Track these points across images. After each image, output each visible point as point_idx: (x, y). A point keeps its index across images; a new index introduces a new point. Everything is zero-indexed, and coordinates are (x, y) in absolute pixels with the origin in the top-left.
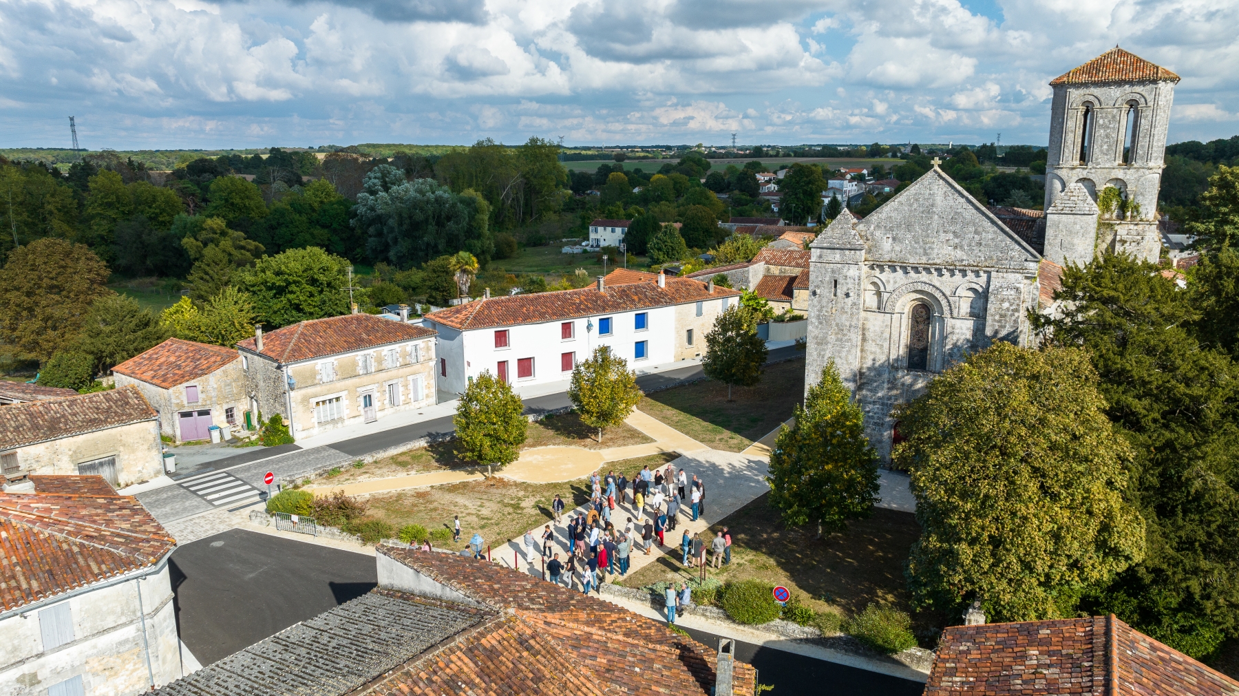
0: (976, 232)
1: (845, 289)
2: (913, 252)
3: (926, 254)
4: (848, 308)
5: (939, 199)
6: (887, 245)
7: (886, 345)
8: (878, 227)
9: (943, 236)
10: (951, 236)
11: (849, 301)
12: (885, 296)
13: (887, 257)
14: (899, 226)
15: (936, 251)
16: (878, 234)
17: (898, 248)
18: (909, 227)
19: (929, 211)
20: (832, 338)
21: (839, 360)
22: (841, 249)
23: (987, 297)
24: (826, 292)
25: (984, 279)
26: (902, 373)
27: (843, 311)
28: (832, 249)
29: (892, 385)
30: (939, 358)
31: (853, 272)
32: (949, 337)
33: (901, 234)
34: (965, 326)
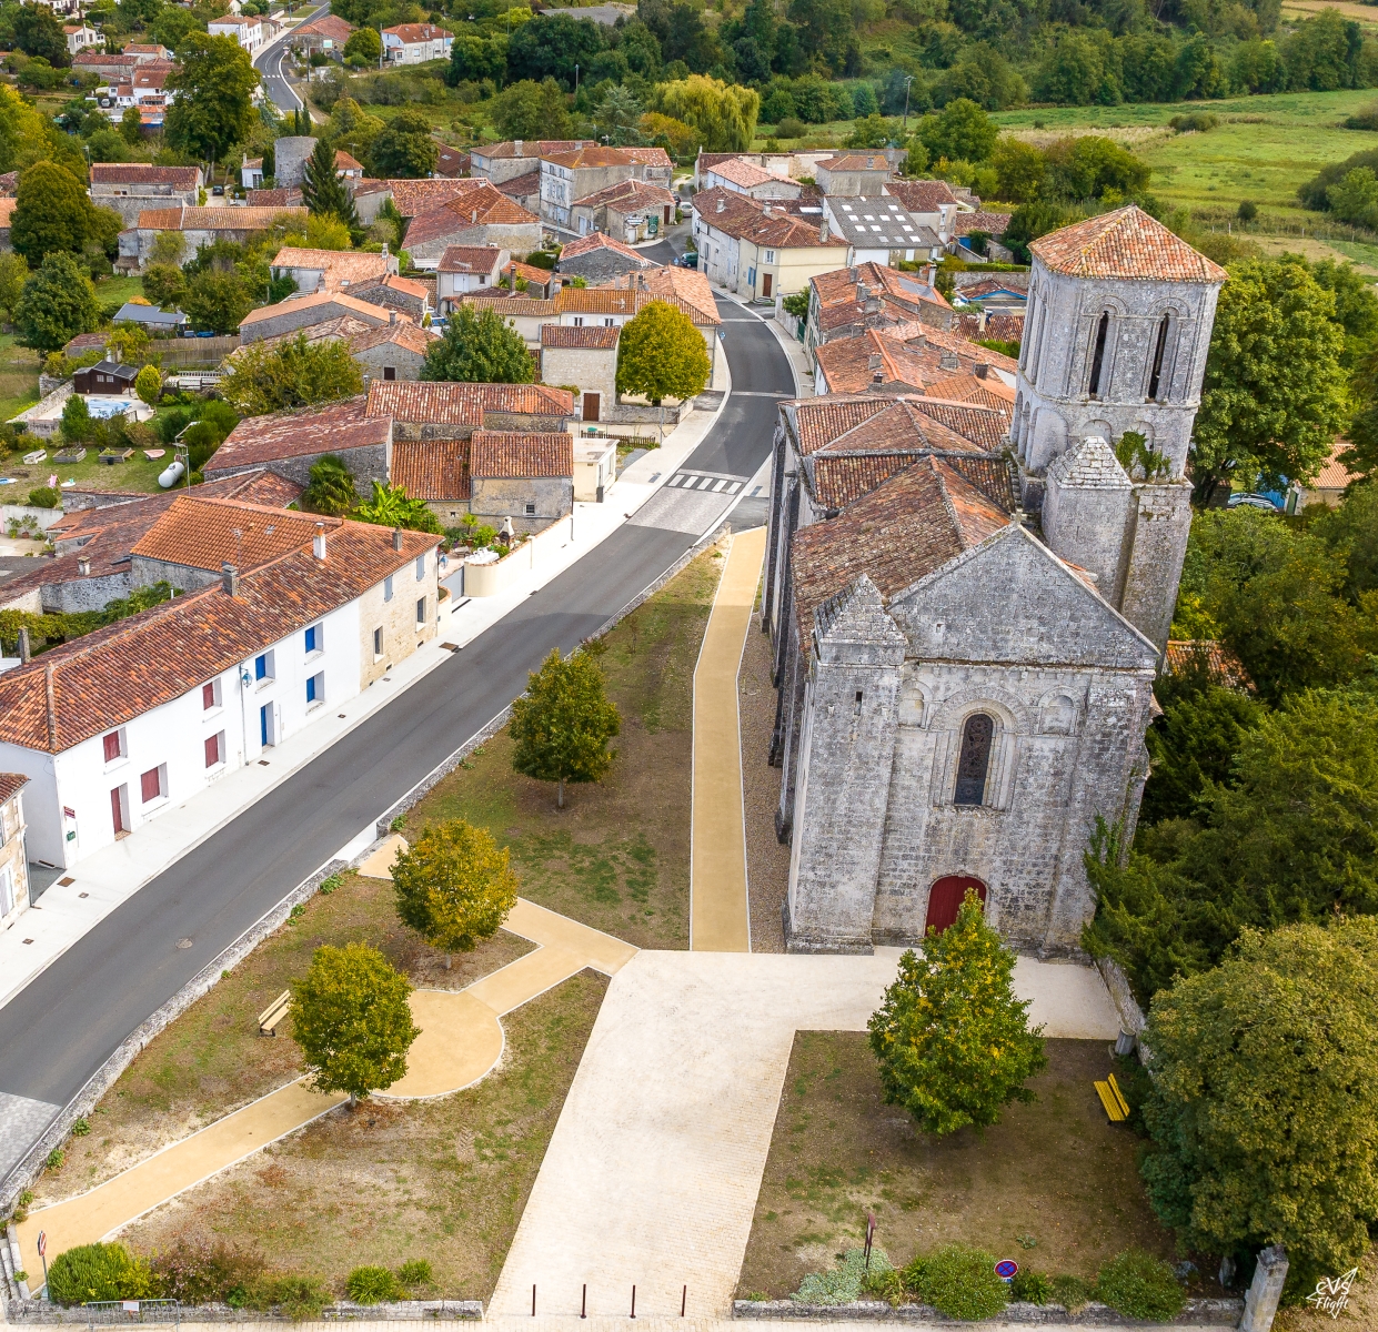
0: (1073, 618)
1: (874, 705)
2: (975, 646)
3: (996, 647)
4: (877, 732)
5: (1021, 571)
6: (936, 636)
7: (927, 776)
8: (925, 609)
9: (1023, 623)
10: (1035, 623)
11: (881, 721)
12: (931, 709)
13: (936, 653)
14: (957, 608)
15: (1011, 644)
16: (924, 619)
17: (954, 640)
18: (973, 610)
19: (1004, 588)
20: (849, 775)
21: (858, 806)
22: (872, 648)
23: (1085, 709)
24: (843, 709)
25: (1083, 683)
26: (949, 813)
27: (870, 736)
28: (858, 648)
29: (933, 831)
30: (1005, 789)
31: (890, 680)
32: (1026, 763)
33: (960, 619)
34: (1045, 747)
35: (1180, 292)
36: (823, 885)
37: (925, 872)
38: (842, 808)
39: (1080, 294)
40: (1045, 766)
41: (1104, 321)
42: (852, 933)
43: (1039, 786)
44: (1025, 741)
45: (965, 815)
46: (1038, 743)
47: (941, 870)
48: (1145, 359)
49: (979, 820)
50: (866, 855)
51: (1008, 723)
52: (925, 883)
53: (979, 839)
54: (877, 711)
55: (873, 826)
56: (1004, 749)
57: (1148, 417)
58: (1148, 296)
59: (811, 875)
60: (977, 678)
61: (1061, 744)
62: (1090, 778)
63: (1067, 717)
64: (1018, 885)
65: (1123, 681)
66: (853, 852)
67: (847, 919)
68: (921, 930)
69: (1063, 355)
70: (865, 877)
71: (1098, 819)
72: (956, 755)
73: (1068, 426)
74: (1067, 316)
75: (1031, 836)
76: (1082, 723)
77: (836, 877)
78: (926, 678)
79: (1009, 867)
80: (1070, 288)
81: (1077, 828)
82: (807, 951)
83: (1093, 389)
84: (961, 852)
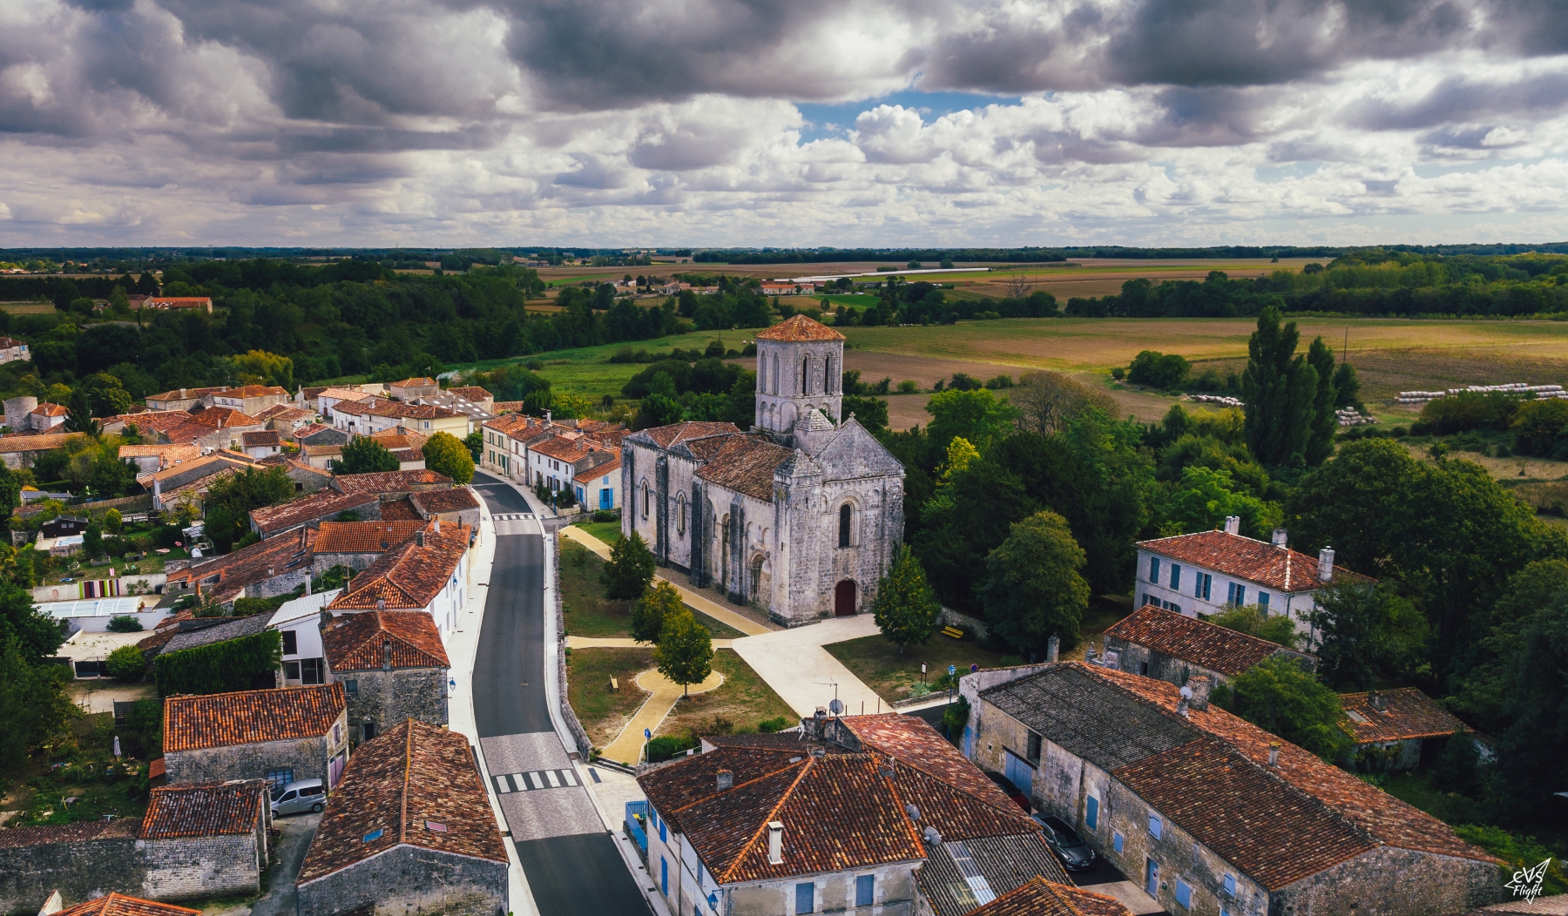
0: (875, 456)
1: (812, 504)
2: (844, 473)
3: (850, 472)
4: (815, 516)
5: (856, 437)
6: (829, 470)
7: (831, 535)
8: (824, 459)
9: (859, 460)
10: (862, 460)
11: (815, 510)
12: (830, 503)
13: (829, 478)
14: (835, 457)
15: (855, 470)
16: (824, 463)
17: (836, 471)
18: (841, 457)
19: (850, 445)
20: (806, 538)
21: (810, 552)
22: (810, 477)
23: (885, 494)
24: (801, 506)
25: (881, 483)
26: (840, 551)
27: (812, 518)
28: (805, 477)
29: (835, 561)
30: (858, 537)
31: (817, 491)
32: (864, 522)
33: (837, 462)
34: (872, 513)
35: (832, 345)
36: (799, 592)
37: (833, 581)
38: (804, 552)
39: (796, 350)
40: (872, 523)
41: (805, 362)
42: (812, 613)
43: (871, 532)
44: (864, 512)
45: (846, 551)
46: (869, 513)
47: (839, 579)
48: (823, 376)
49: (851, 552)
50: (814, 575)
51: (857, 506)
52: (833, 586)
53: (851, 561)
54: (814, 506)
55: (815, 560)
56: (856, 518)
57: (826, 401)
58: (821, 348)
59: (795, 589)
60: (846, 487)
61: (876, 512)
62: (890, 523)
63: (876, 499)
64: (867, 580)
65: (896, 479)
66: (810, 574)
67: (809, 607)
68: (834, 609)
69: (792, 377)
70: (814, 585)
71: (894, 542)
72: (838, 525)
73: (797, 408)
74: (791, 360)
75: (870, 556)
76: (884, 500)
77: (804, 587)
78: (827, 489)
79: (864, 573)
80: (792, 348)
81: (887, 548)
82: (796, 626)
83: (804, 391)
84: (846, 570)
